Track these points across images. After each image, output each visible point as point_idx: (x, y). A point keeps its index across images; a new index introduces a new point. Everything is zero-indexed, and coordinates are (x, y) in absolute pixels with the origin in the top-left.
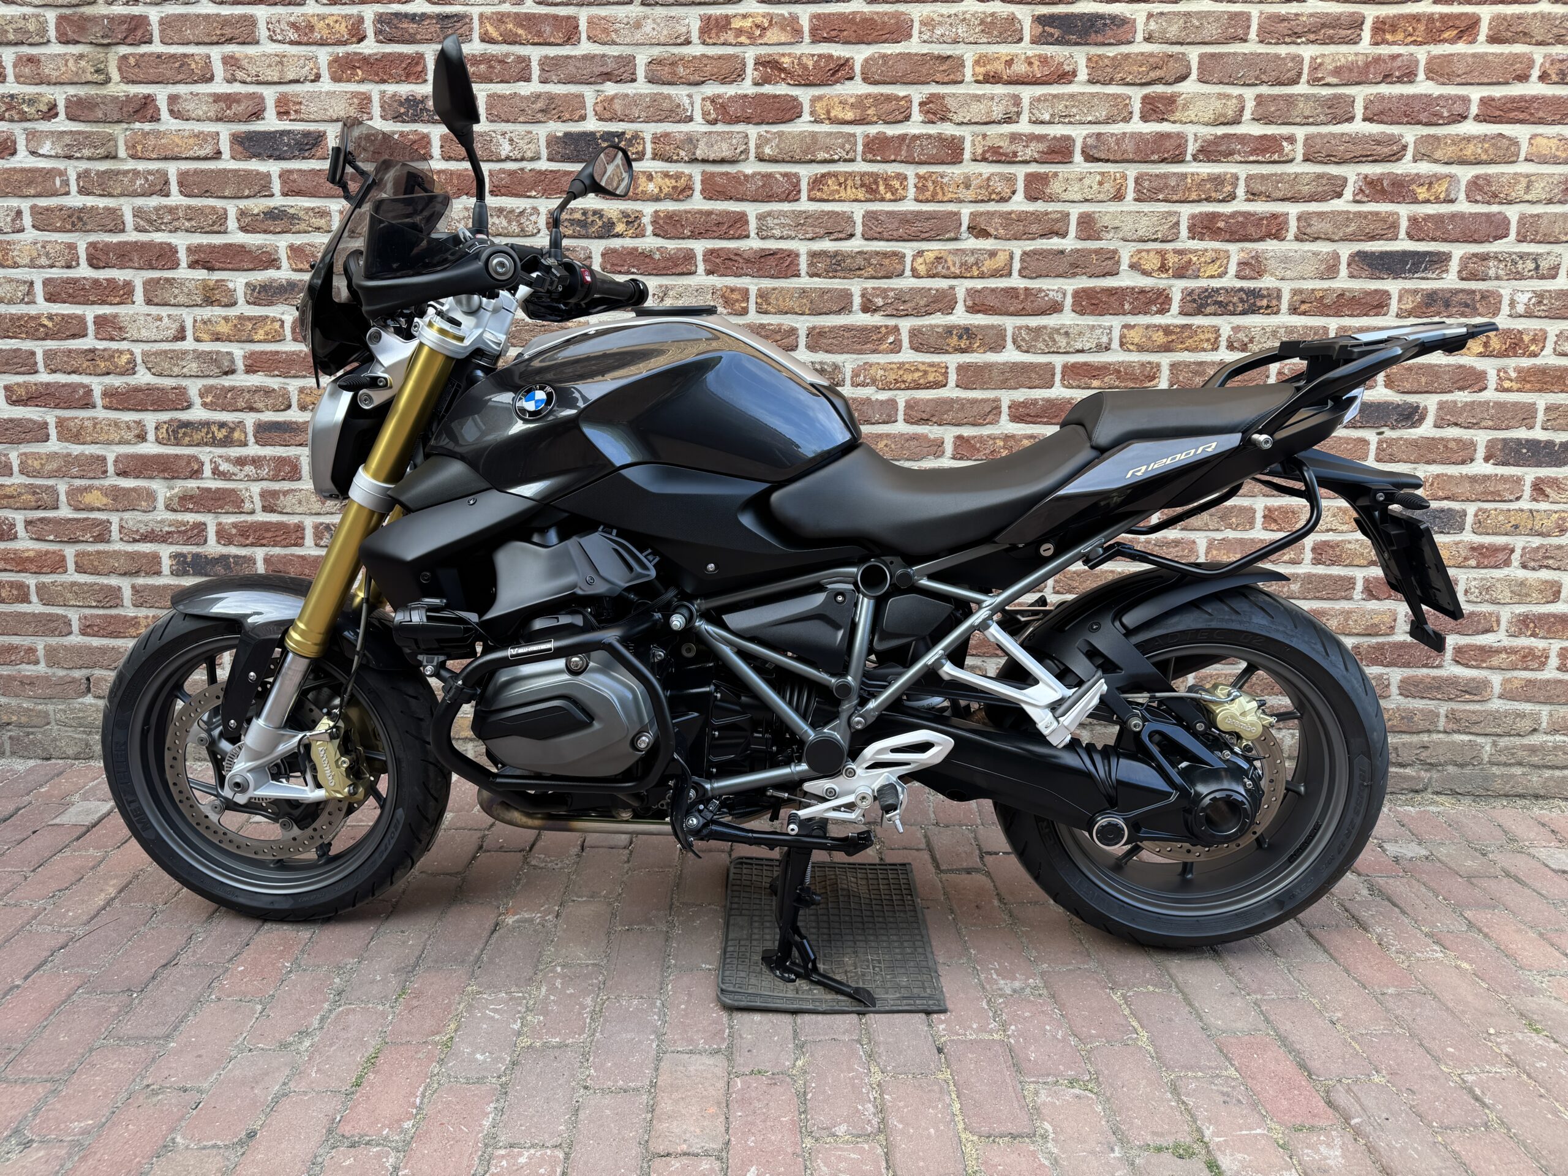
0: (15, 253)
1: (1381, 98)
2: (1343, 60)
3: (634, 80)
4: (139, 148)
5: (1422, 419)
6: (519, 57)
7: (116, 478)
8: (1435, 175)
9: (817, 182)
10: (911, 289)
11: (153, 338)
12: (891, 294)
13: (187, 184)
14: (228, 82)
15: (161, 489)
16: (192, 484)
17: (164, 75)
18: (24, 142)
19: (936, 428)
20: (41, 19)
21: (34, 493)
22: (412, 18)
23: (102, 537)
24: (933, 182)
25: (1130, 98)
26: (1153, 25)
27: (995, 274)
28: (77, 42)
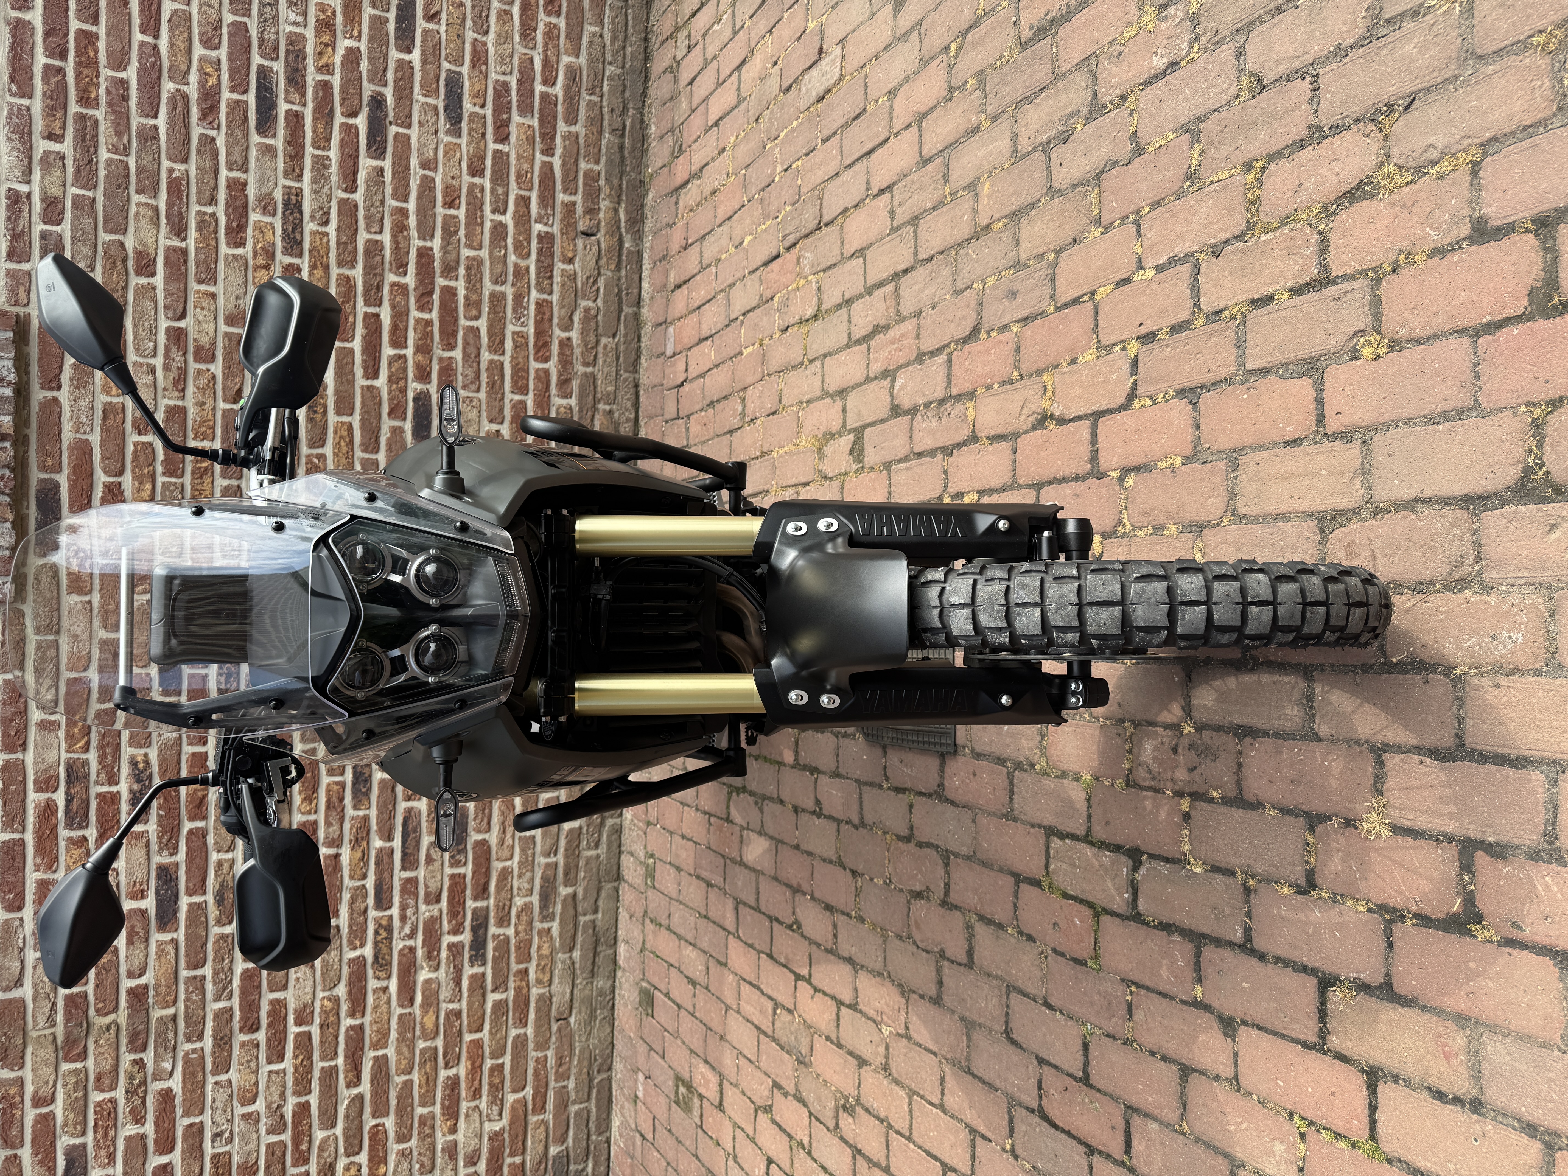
0: (247, 1085)
1: (139, 104)
2: (110, 130)
4: (168, 999)
5: (381, 94)
7: (415, 1006)
8: (199, 71)
11: (312, 983)
13: (197, 963)
15: (424, 975)
16: (420, 953)
17: (111, 982)
18: (162, 1082)
19: (382, 432)
20: (67, 1073)
21: (425, 1064)
22: (69, 801)
23: (458, 1014)
24: (201, 427)
25: (137, 284)
26: (81, 265)
28: (85, 1046)
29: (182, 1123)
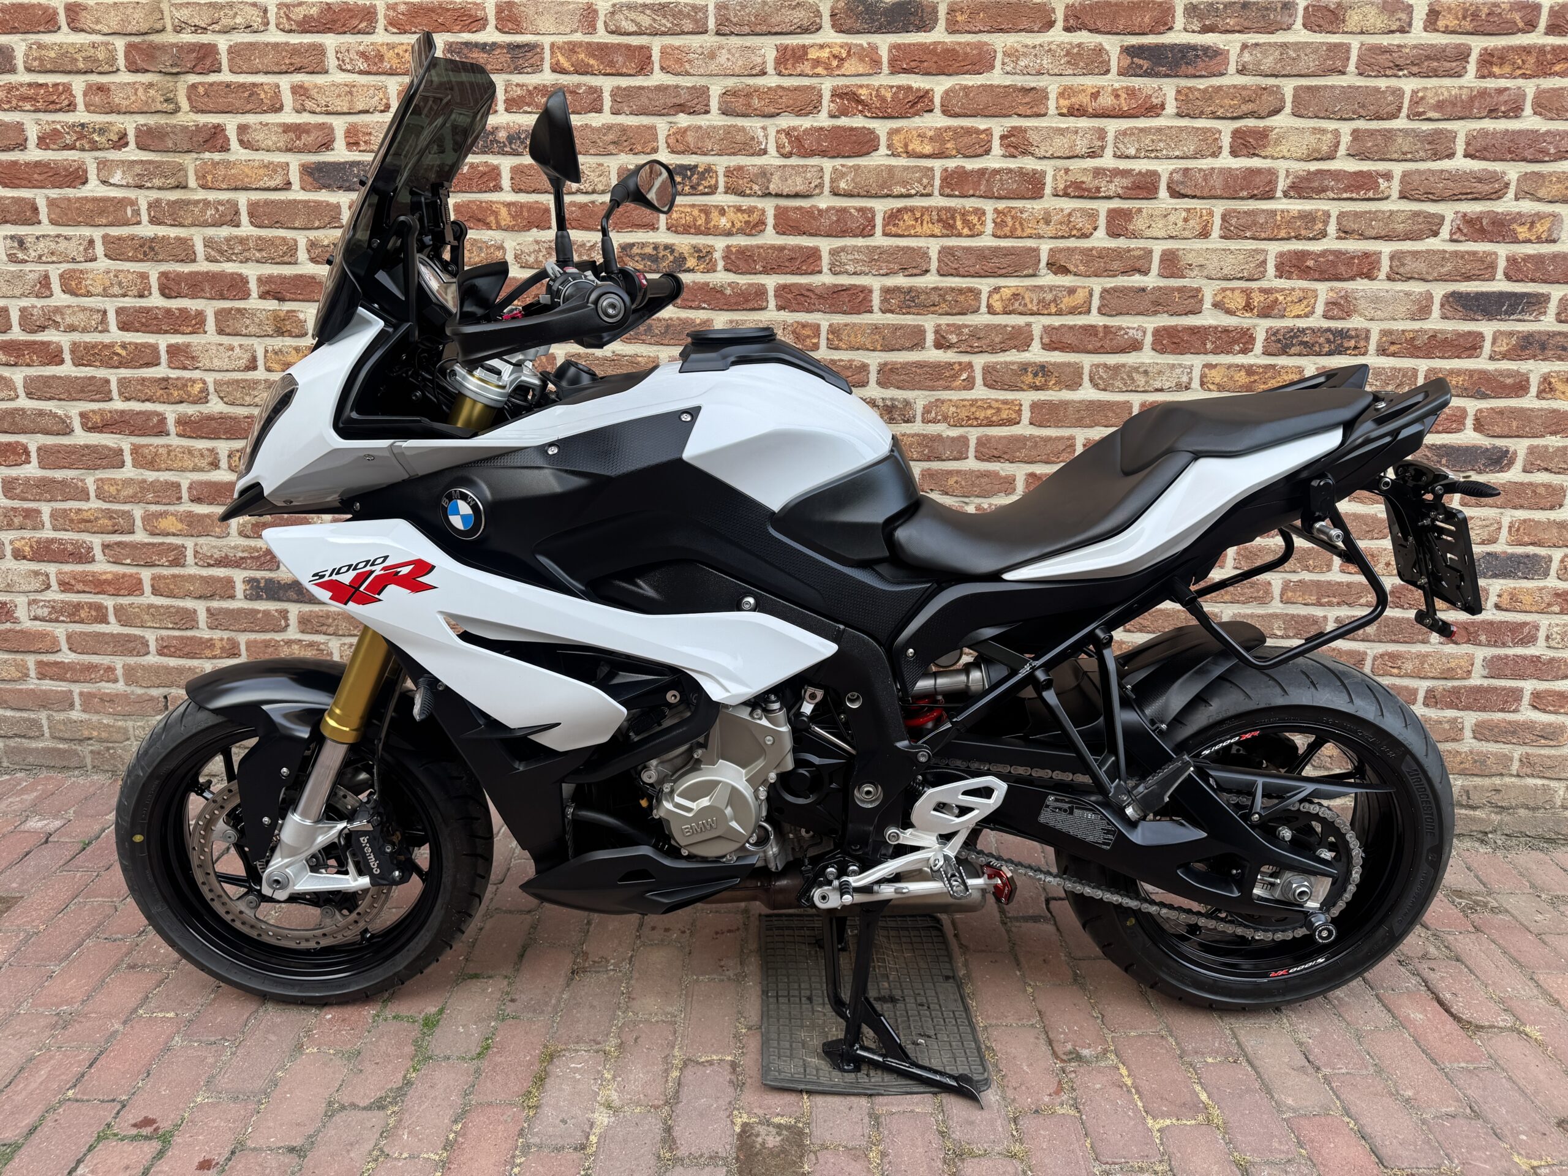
0: (89, 282)
1: (1484, 133)
2: (1446, 94)
3: (707, 112)
4: (209, 178)
5: (1511, 463)
6: (591, 87)
7: (190, 504)
8: (1537, 214)
9: (893, 217)
10: (987, 326)
11: (225, 368)
12: (966, 331)
13: (256, 214)
14: (298, 112)
17: (233, 105)
18: (95, 171)
19: (1007, 465)
20: (110, 48)
21: (111, 518)
22: (483, 47)
23: (178, 561)
24: (1013, 217)
25: (1220, 132)
26: (1247, 57)
27: (1073, 311)
28: (147, 71)
29: (40, 197)
